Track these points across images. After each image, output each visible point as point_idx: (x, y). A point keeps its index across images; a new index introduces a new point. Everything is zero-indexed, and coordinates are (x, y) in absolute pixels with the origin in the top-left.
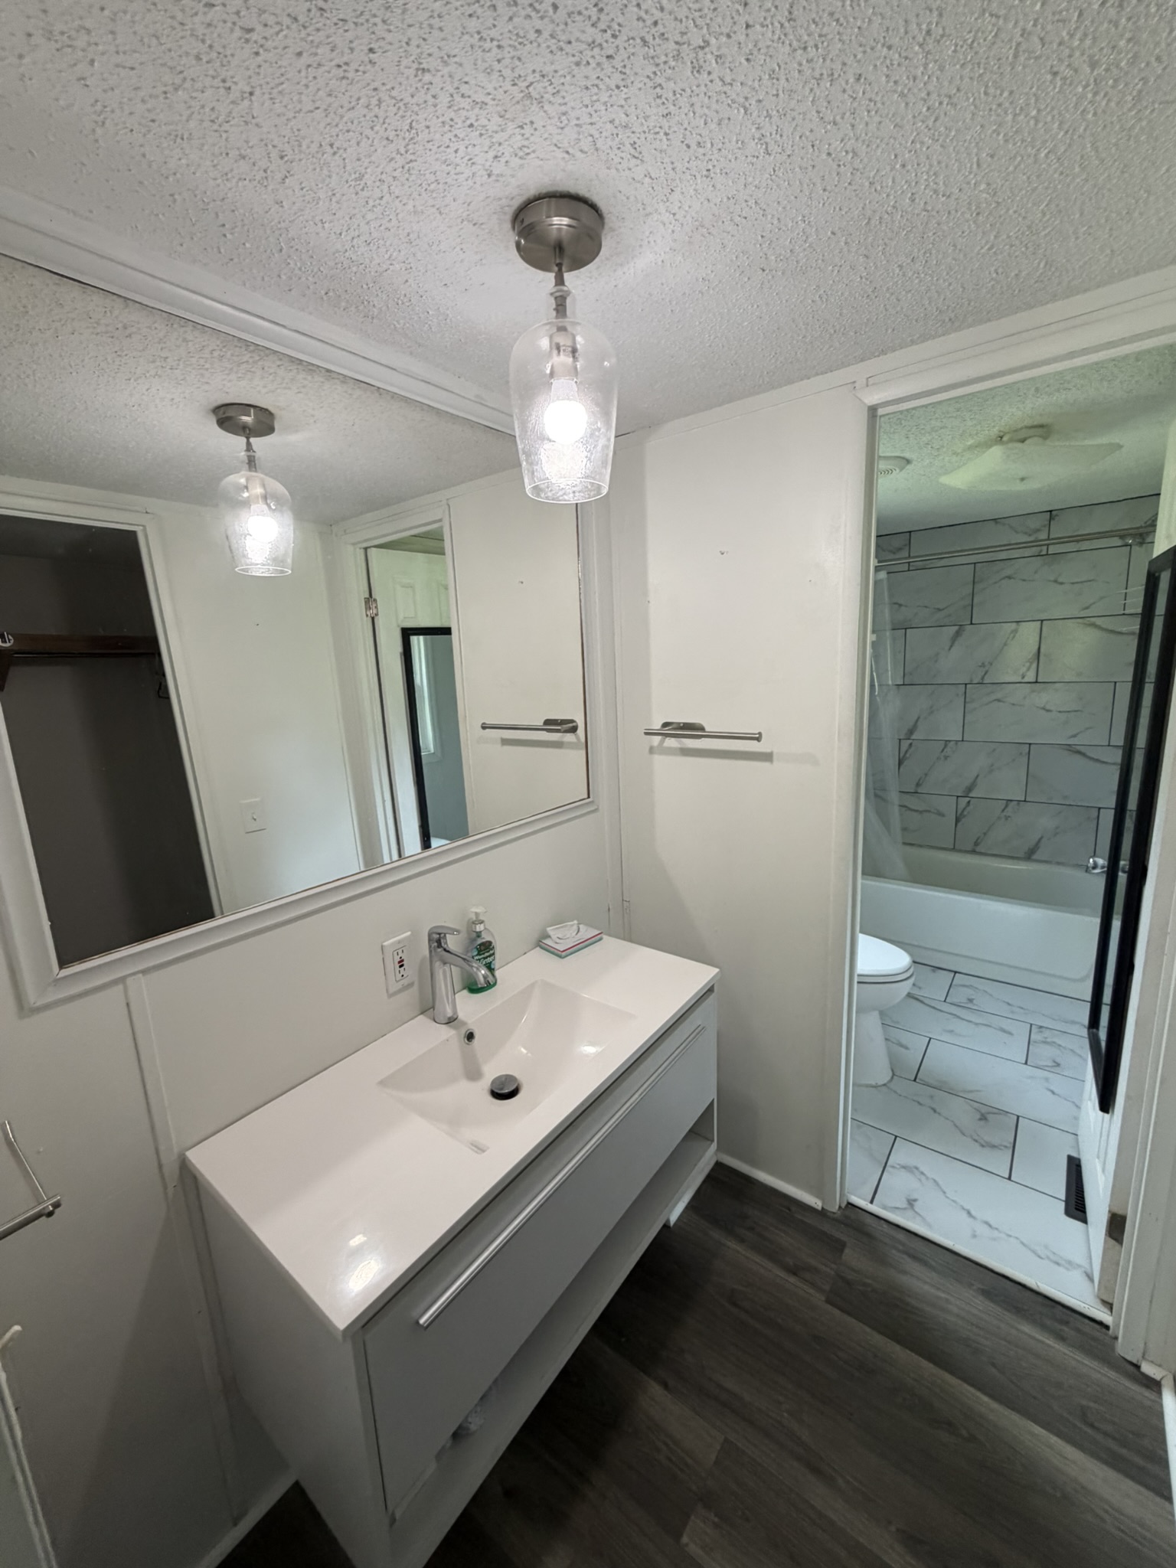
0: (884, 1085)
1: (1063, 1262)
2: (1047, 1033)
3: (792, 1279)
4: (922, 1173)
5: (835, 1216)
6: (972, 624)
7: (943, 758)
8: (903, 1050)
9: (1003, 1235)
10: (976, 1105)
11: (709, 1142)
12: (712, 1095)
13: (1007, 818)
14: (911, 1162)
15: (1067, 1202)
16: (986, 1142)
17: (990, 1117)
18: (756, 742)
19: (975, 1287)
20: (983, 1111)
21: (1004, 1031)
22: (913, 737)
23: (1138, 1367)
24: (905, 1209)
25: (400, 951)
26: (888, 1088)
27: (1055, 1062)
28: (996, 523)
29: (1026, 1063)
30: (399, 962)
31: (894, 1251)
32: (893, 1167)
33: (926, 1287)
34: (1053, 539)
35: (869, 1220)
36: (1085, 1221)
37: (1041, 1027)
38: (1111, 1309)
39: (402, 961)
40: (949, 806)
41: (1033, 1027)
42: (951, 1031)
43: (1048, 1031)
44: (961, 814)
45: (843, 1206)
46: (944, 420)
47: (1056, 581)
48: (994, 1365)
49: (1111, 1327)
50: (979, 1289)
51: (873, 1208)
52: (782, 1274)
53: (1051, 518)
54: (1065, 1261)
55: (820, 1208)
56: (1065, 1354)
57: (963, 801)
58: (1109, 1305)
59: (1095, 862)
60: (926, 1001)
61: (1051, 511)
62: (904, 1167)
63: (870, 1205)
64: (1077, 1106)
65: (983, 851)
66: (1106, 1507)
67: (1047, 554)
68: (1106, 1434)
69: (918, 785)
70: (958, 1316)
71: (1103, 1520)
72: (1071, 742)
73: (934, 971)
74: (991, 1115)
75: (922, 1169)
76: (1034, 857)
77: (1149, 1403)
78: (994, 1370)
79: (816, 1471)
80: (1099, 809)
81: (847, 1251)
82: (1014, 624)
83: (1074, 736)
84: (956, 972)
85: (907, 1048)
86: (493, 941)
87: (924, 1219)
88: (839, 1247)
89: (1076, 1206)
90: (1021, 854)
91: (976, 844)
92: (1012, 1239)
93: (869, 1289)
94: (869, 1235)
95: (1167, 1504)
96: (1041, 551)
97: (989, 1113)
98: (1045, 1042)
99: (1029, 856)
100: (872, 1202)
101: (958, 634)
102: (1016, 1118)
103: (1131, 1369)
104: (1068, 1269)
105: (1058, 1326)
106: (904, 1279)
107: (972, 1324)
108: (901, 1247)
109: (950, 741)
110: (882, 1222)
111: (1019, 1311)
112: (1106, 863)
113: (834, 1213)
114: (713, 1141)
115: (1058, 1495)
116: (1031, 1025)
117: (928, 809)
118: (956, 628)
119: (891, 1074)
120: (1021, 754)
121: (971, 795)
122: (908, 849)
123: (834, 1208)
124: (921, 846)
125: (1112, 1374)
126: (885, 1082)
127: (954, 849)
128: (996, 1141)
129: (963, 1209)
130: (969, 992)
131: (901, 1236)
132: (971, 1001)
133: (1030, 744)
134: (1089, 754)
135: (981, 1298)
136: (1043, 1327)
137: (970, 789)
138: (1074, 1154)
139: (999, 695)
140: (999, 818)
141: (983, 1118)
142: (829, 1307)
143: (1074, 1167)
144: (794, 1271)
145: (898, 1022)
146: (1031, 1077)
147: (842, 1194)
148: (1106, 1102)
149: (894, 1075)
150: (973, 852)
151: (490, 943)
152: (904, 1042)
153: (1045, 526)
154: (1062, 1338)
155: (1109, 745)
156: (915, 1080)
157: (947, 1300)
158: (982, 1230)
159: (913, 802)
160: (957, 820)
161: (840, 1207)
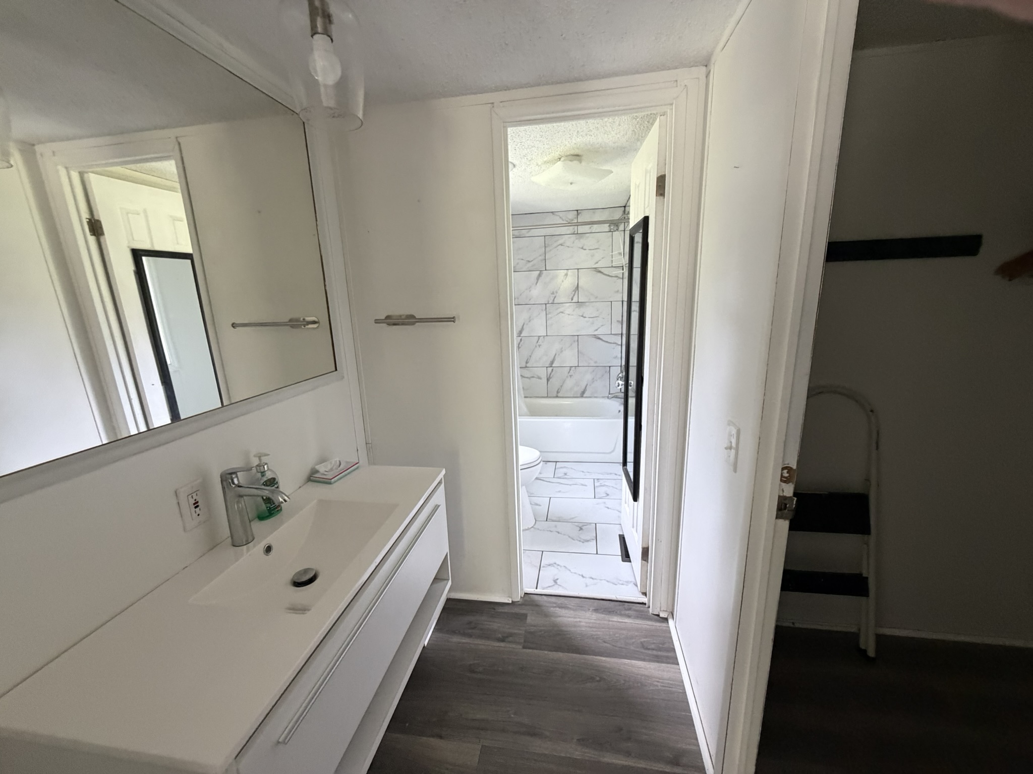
0: (532, 527)
1: (624, 583)
2: (601, 481)
3: (502, 644)
4: (558, 565)
5: (519, 603)
6: (546, 270)
7: (538, 346)
8: (537, 507)
9: (599, 581)
10: (576, 524)
11: (446, 582)
12: (447, 550)
13: (571, 376)
14: (552, 562)
15: (622, 556)
16: (584, 540)
17: (583, 528)
18: (453, 323)
19: (591, 610)
20: (580, 526)
21: (582, 485)
22: (522, 335)
23: (658, 615)
24: (553, 585)
25: (194, 495)
26: (535, 528)
27: (607, 494)
28: (553, 214)
29: (595, 498)
30: (194, 504)
31: (552, 609)
32: (544, 567)
33: (570, 619)
34: (580, 223)
35: (536, 597)
36: (630, 561)
37: (598, 479)
38: (646, 595)
39: (197, 502)
40: (543, 373)
41: (595, 480)
42: (560, 492)
43: (601, 480)
44: (549, 377)
45: (522, 596)
46: (535, 142)
47: (582, 248)
48: (605, 642)
49: (647, 603)
50: (593, 610)
51: (539, 591)
52: (497, 644)
53: (578, 214)
54: (626, 582)
55: (511, 602)
56: (632, 623)
57: (550, 369)
58: (645, 594)
59: (618, 383)
60: (544, 479)
61: (577, 210)
62: (549, 565)
63: (536, 590)
64: (619, 511)
65: (561, 396)
66: (658, 680)
67: (577, 234)
68: (653, 649)
69: (527, 363)
70: (586, 627)
71: (657, 686)
72: (596, 333)
73: (546, 464)
74: (585, 527)
75: (557, 563)
76: (585, 396)
77: (665, 628)
78: (606, 645)
79: (533, 735)
80: (610, 367)
81: (528, 618)
82: (566, 271)
83: (597, 330)
84: (556, 462)
85: (540, 505)
86: (276, 478)
87: (563, 587)
88: (525, 616)
89: (626, 556)
90: (579, 395)
91: (558, 392)
92: (602, 581)
93: (543, 633)
94: (537, 605)
95: (677, 666)
96: (574, 232)
97: (583, 526)
98: (601, 486)
99: (582, 395)
100: (537, 588)
101: (540, 275)
102: (594, 524)
103: (656, 617)
104: (627, 585)
105: (627, 612)
106: (559, 619)
107: (591, 627)
108: (555, 605)
109: (541, 336)
110: (543, 596)
111: (610, 612)
112: (623, 383)
113: (518, 601)
114: (449, 579)
115: (639, 685)
116: (594, 479)
117: (533, 376)
118: (539, 272)
119: (534, 521)
120: (574, 341)
121: (553, 366)
122: (527, 399)
123: (518, 598)
124: (531, 397)
125: (650, 623)
126: (532, 525)
127: (547, 397)
128: (588, 538)
129: (580, 575)
130: (564, 470)
131: (553, 599)
132: (565, 474)
133: (578, 336)
134: (604, 339)
135: (594, 614)
136: (621, 615)
137: (552, 363)
138: (621, 533)
139: (561, 310)
140: (567, 377)
141: (581, 529)
142: (525, 650)
143: (622, 538)
144: (502, 640)
145: (533, 494)
146: (597, 504)
147: (522, 589)
148: (635, 497)
149: (536, 520)
150: (557, 397)
151: (274, 479)
152: (538, 503)
153: (575, 218)
154: (629, 616)
155: (611, 334)
156: (547, 520)
157: (580, 622)
158: (589, 581)
159: (527, 373)
160: (548, 380)
161: (521, 597)
